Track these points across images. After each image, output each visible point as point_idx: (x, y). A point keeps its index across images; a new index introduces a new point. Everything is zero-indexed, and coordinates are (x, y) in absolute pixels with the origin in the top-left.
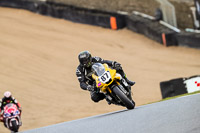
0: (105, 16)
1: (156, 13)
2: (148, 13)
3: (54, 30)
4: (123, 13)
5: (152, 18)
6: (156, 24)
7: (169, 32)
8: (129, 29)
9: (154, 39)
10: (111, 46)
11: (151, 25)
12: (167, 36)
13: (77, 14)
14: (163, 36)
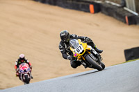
0: (86, 4)
1: (121, 2)
2: (116, 2)
3: (50, 14)
4: (99, 2)
5: (118, 5)
6: (121, 10)
7: (130, 15)
8: (102, 13)
9: (120, 20)
10: (90, 24)
11: (118, 10)
12: (129, 18)
13: (67, 3)
14: (126, 18)
